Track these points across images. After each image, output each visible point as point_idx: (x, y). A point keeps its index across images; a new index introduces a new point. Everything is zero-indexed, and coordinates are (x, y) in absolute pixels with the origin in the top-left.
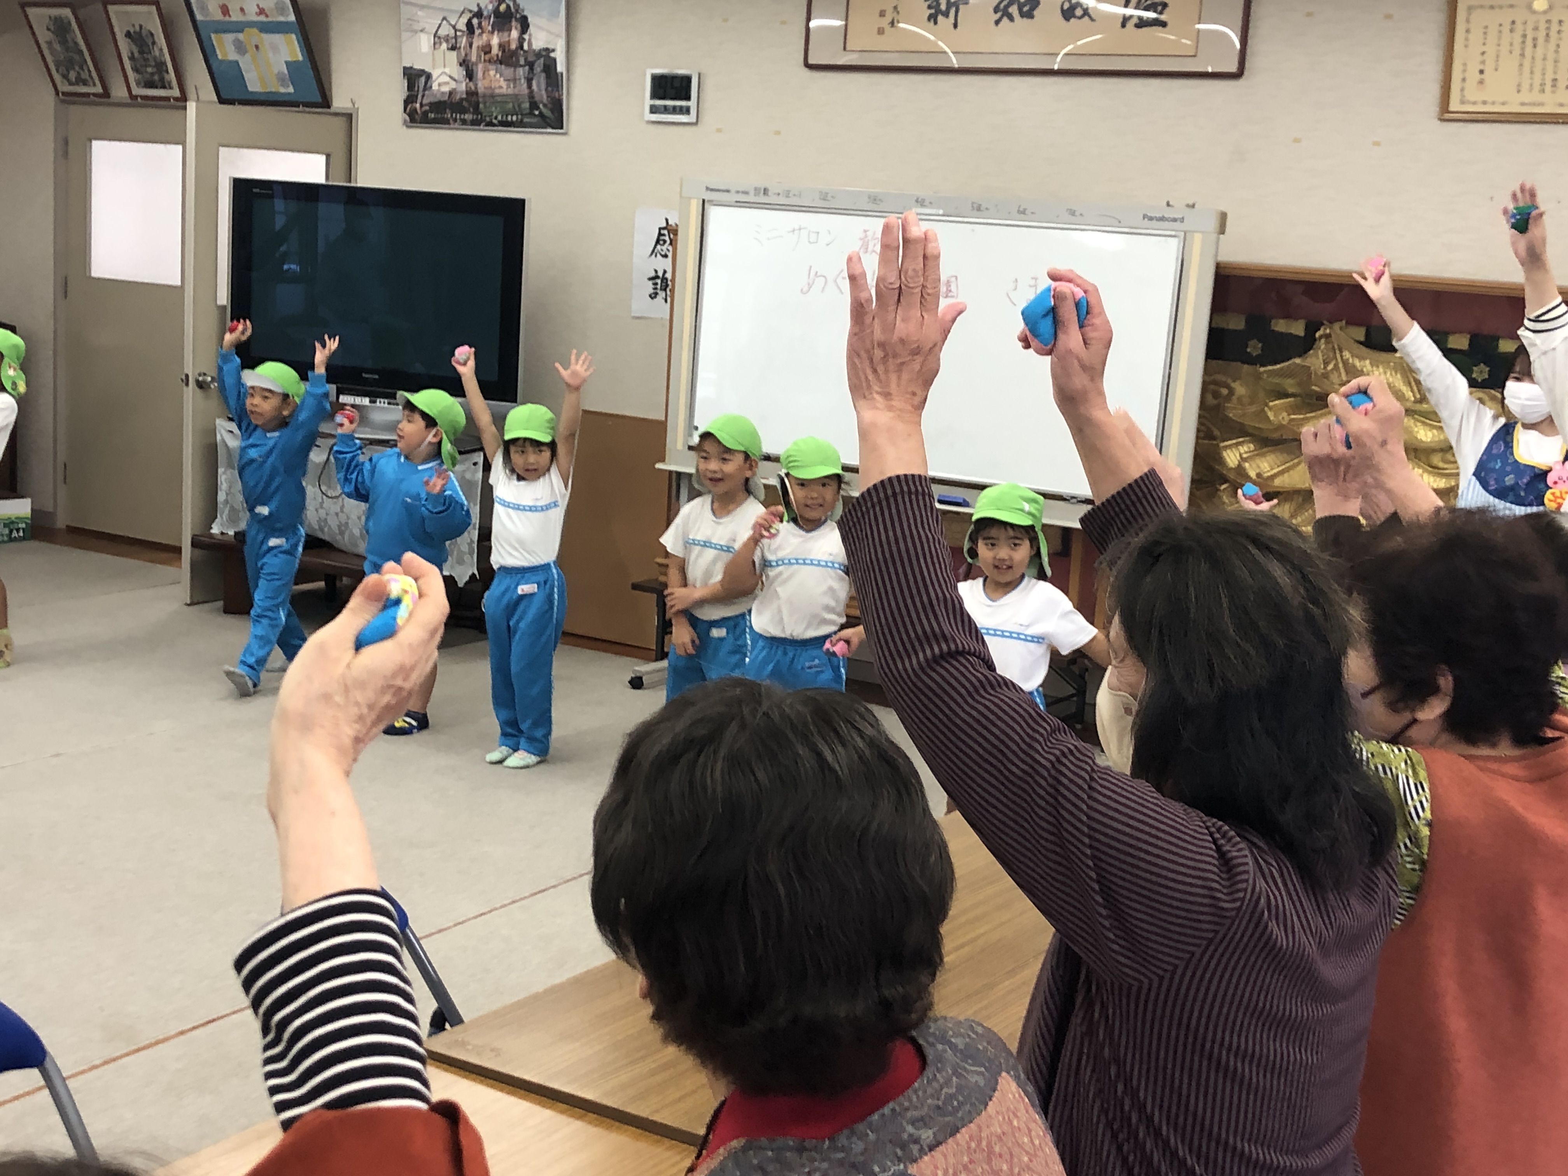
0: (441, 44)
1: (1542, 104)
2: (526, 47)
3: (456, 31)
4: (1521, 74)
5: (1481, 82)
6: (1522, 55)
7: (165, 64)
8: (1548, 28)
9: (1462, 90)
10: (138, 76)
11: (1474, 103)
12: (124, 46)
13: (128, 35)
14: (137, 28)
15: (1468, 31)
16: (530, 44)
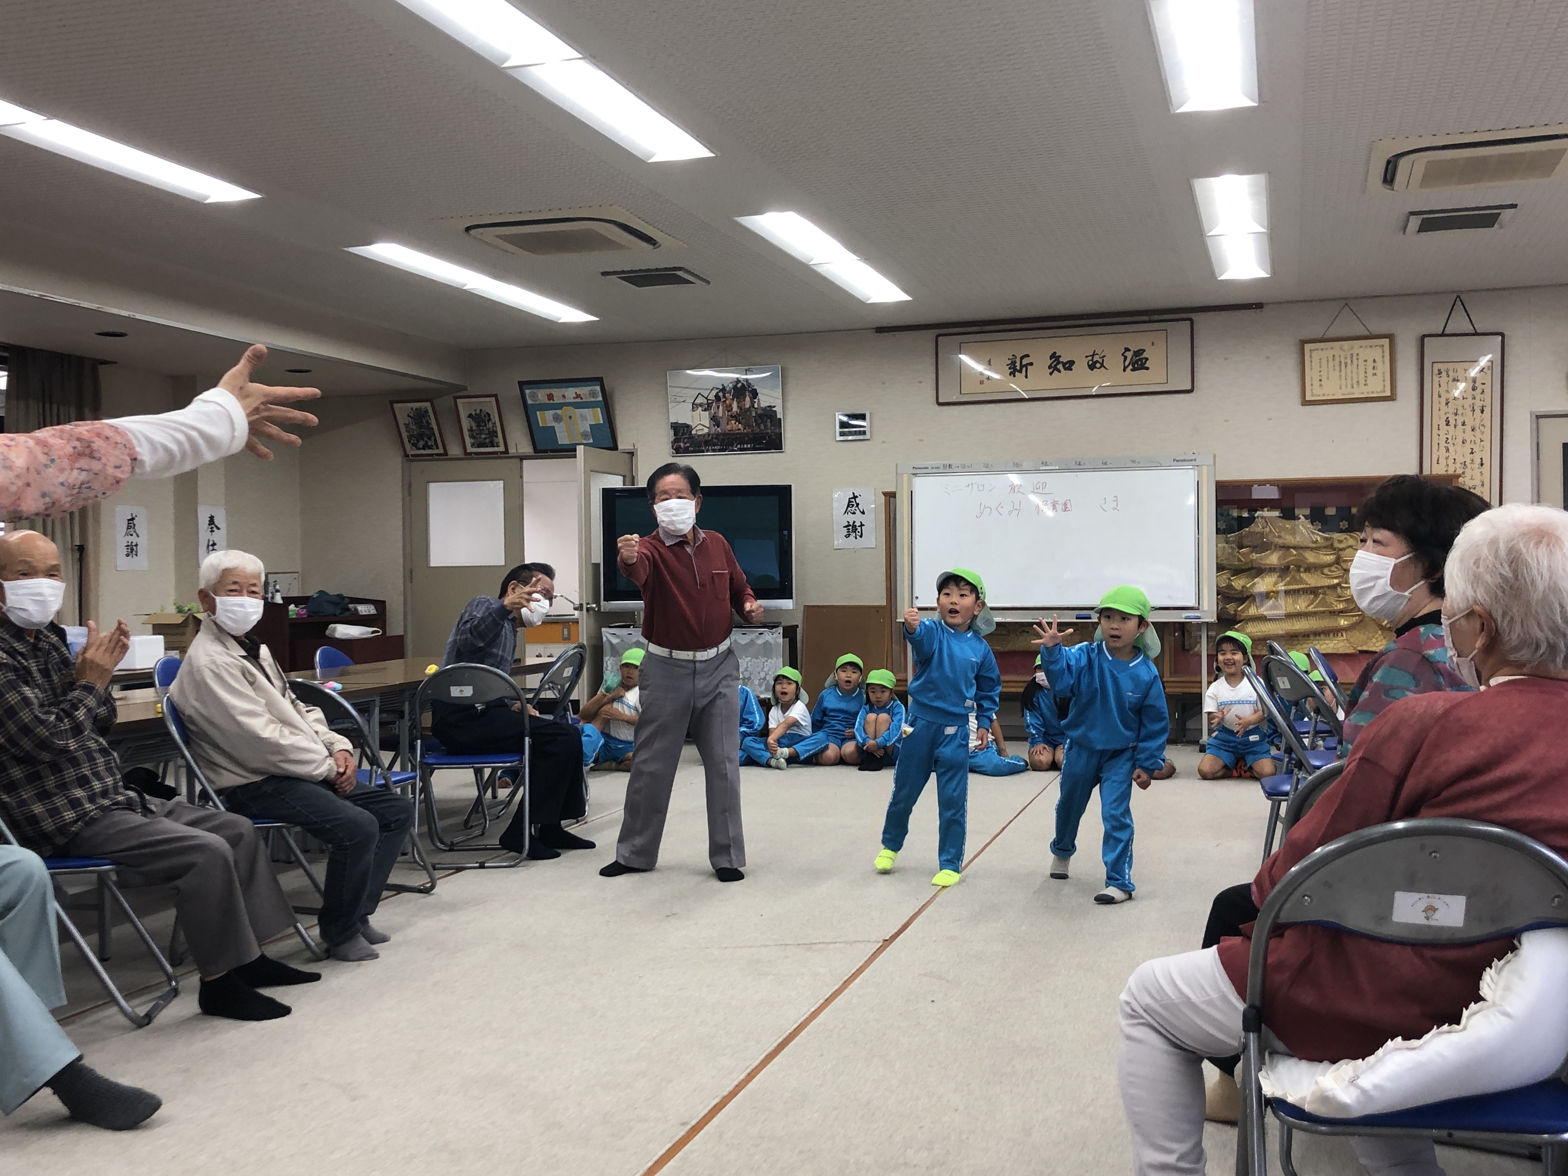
0: (697, 408)
1: (1354, 394)
2: (756, 406)
3: (708, 400)
4: (1340, 380)
5: (1321, 385)
6: (1340, 371)
7: (496, 432)
8: (1352, 357)
9: (1312, 390)
10: (472, 441)
11: (1319, 396)
12: (466, 423)
13: (470, 416)
14: (478, 412)
15: (1311, 362)
16: (759, 403)
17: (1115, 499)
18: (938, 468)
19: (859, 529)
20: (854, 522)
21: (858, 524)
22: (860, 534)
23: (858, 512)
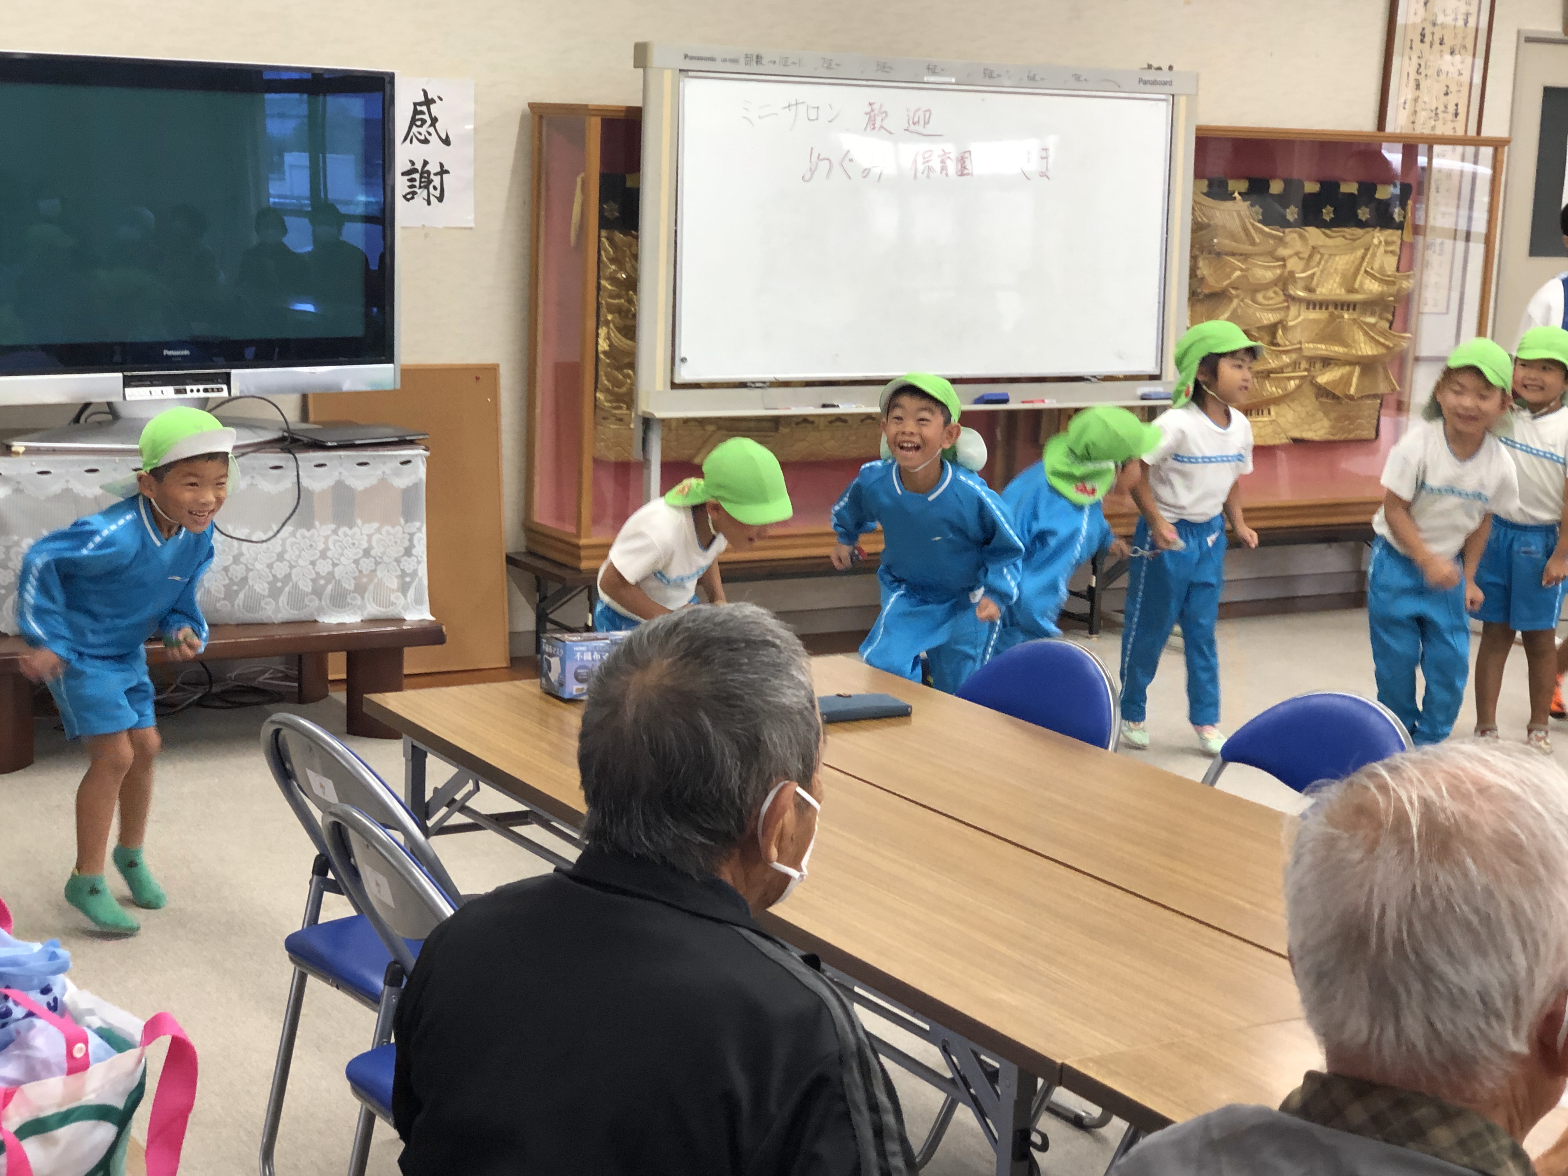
17: (1044, 154)
18: (735, 61)
19: (436, 181)
20: (426, 163)
21: (433, 168)
22: (437, 193)
23: (434, 138)
